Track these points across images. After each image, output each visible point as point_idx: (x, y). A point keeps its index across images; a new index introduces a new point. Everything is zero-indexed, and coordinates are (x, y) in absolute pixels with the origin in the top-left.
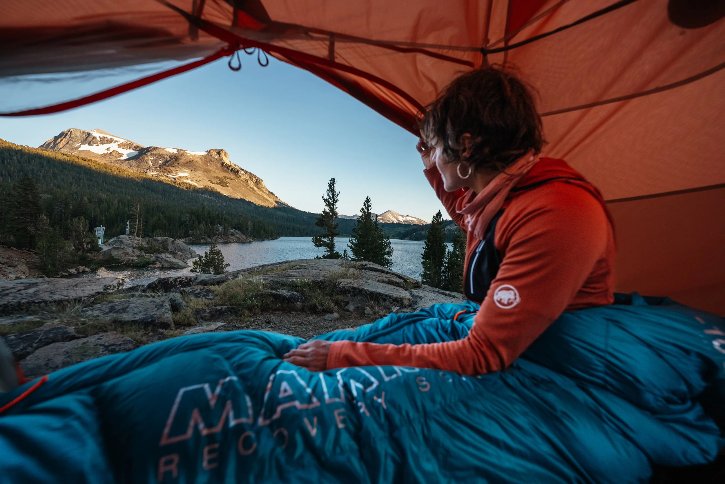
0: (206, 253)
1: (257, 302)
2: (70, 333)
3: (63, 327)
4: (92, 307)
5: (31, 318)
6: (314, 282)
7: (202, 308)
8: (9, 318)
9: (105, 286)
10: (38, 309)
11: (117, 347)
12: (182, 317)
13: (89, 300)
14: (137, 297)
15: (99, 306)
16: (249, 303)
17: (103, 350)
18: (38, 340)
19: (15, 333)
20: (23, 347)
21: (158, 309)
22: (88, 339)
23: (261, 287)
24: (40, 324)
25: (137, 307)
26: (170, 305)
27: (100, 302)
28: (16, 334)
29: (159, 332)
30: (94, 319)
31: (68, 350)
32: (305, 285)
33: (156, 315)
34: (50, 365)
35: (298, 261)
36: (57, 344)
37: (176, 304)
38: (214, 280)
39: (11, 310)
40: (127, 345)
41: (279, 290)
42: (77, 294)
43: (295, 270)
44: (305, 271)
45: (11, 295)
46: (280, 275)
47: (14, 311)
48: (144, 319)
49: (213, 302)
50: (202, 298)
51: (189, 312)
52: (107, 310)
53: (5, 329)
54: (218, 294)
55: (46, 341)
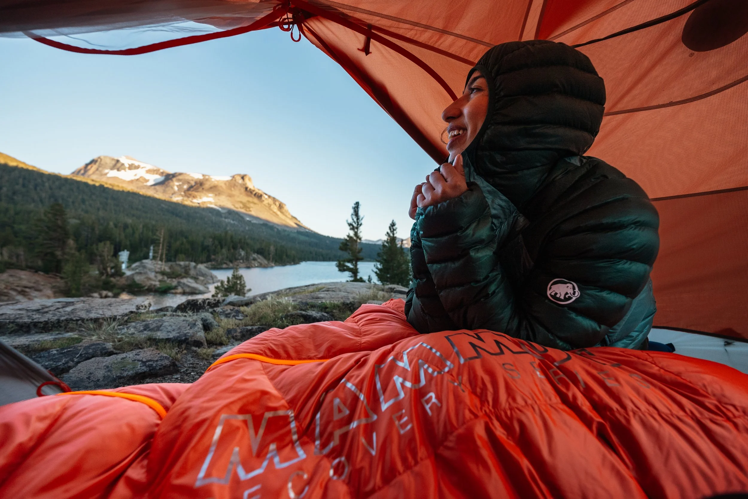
0: (228, 278)
1: (287, 322)
2: (108, 349)
3: (102, 343)
4: (127, 325)
5: (70, 335)
6: (344, 304)
7: (233, 328)
8: (49, 335)
9: (137, 306)
10: (75, 326)
11: (154, 363)
12: (215, 336)
13: (123, 319)
14: (168, 316)
15: (133, 324)
16: (279, 323)
17: (142, 365)
18: (78, 355)
19: (56, 348)
20: (65, 361)
21: (191, 328)
22: (127, 355)
23: (290, 308)
24: (79, 340)
25: (170, 325)
26: (202, 324)
27: (133, 321)
28: (58, 349)
29: (193, 350)
30: (130, 336)
31: (108, 365)
32: (335, 306)
33: (189, 333)
34: (92, 378)
35: (325, 284)
36: (98, 359)
37: (207, 323)
38: (242, 301)
39: (51, 327)
40: (163, 361)
41: (308, 311)
42: (112, 313)
43: (323, 292)
44: (334, 293)
45: (51, 312)
46: (308, 297)
47: (53, 328)
48: (178, 337)
49: (243, 323)
50: (232, 318)
51: (221, 331)
52: (142, 328)
53: (47, 344)
54: (248, 314)
55: (87, 356)
